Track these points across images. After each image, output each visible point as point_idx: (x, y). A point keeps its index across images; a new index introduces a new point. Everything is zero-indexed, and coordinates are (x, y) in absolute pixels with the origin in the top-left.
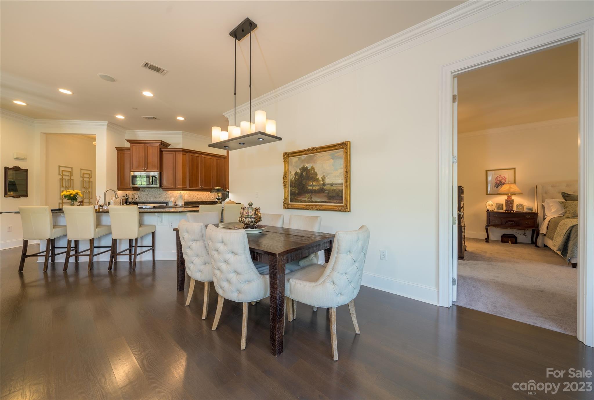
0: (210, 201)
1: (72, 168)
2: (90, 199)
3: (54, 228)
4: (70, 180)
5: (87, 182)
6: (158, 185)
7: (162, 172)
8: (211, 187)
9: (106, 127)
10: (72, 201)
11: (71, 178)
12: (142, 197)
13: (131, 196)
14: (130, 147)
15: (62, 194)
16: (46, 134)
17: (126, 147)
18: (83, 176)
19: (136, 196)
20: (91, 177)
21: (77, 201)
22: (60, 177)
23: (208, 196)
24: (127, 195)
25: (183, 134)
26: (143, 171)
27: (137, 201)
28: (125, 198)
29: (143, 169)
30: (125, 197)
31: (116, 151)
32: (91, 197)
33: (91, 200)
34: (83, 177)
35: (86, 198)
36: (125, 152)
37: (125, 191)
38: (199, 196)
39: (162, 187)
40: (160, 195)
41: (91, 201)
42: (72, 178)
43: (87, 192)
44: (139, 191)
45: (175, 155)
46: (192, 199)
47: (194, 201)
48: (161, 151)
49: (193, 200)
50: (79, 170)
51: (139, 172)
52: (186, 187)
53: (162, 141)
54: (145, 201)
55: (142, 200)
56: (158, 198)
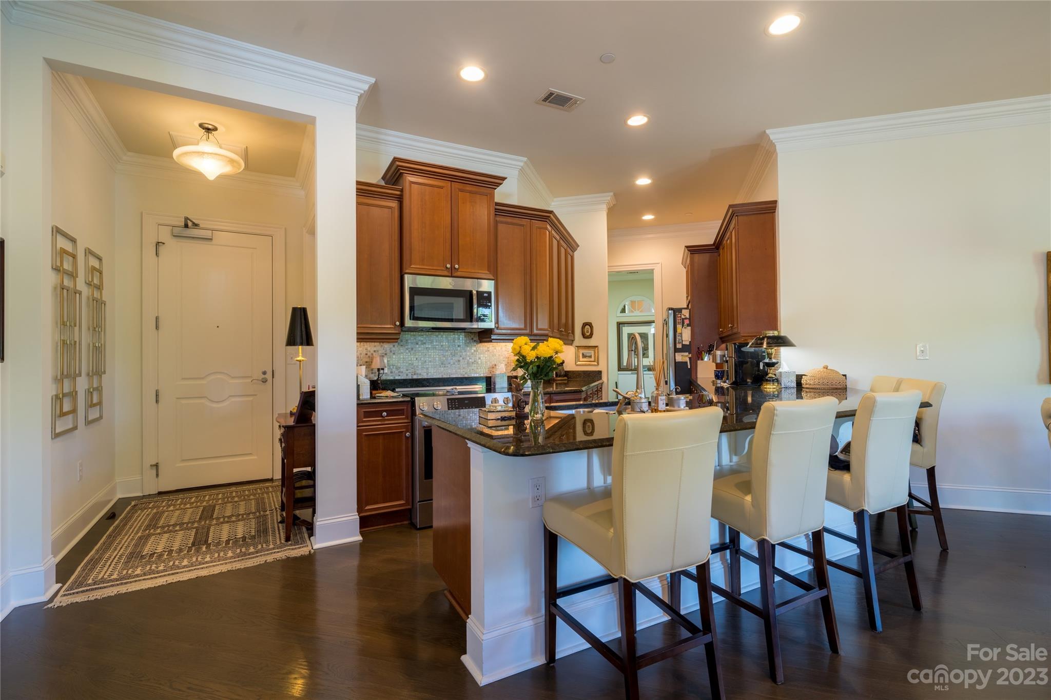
1: (75, 242)
4: (76, 294)
6: (493, 324)
11: (77, 284)
18: (92, 277)
25: (521, 168)
29: (449, 266)
34: (92, 285)
36: (376, 202)
50: (84, 254)
53: (504, 179)
54: (411, 378)
55: (400, 374)
56: (449, 366)
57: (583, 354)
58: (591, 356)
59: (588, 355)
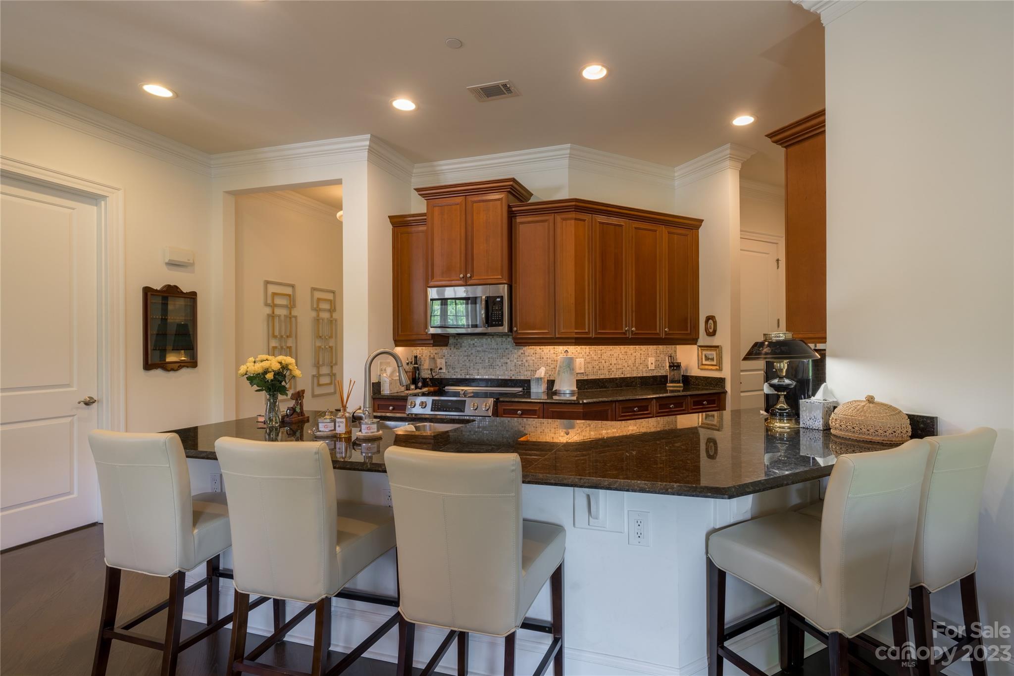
0: (645, 375)
1: (293, 286)
2: (332, 367)
3: (195, 524)
4: (291, 318)
5: (326, 321)
6: (505, 328)
7: (513, 285)
8: (656, 330)
9: (365, 154)
10: (270, 395)
11: (292, 312)
12: (456, 363)
13: (427, 361)
14: (425, 211)
15: (243, 369)
16: (237, 194)
17: (413, 212)
18: (318, 305)
19: (441, 362)
20: (335, 310)
21: (287, 395)
22: (268, 311)
23: (638, 361)
24: (416, 357)
25: (571, 157)
26: (461, 282)
27: (443, 376)
28: (411, 366)
29: (461, 276)
30: (411, 363)
31: (391, 227)
32: (334, 362)
33: (334, 367)
34: (317, 310)
35: (323, 365)
36: (414, 229)
37: (413, 348)
38: (614, 361)
39: (514, 334)
40: (504, 360)
41: (334, 372)
42: (294, 313)
43: (325, 347)
44: (446, 345)
45: (551, 224)
46: (595, 370)
47: (602, 377)
48: (512, 215)
49: (599, 372)
50: (310, 290)
51: (453, 288)
52: (587, 331)
53: (514, 180)
54: (464, 377)
55: (455, 373)
56: (497, 367)
57: (706, 356)
58: (713, 358)
59: (710, 357)
